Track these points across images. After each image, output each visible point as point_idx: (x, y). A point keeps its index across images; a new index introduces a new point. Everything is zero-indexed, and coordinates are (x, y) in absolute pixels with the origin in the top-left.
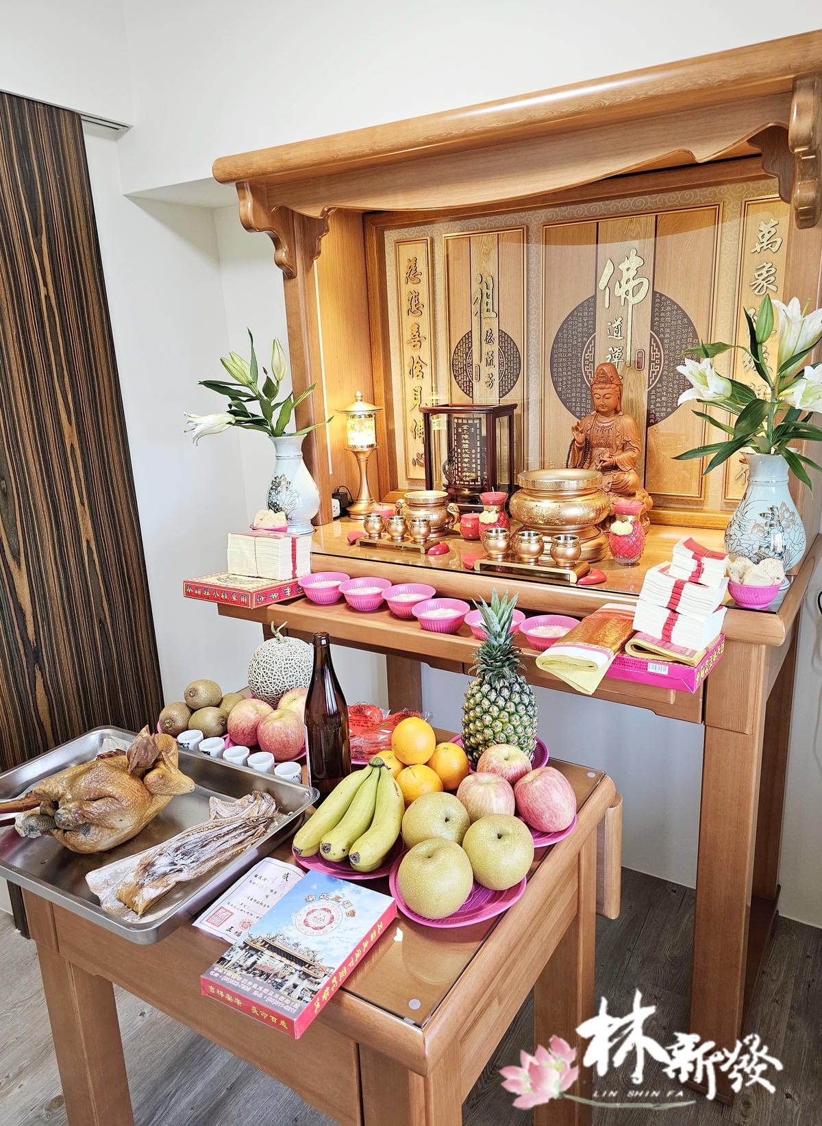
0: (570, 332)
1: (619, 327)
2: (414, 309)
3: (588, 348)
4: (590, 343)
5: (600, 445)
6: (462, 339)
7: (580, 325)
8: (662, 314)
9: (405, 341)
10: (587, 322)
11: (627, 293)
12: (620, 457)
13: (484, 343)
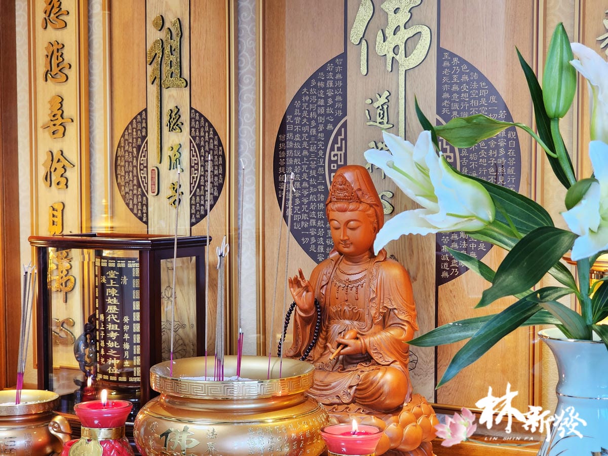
0: (305, 114)
1: (385, 107)
2: (55, 70)
3: (335, 141)
4: (339, 133)
5: (342, 315)
6: (131, 123)
7: (322, 102)
8: (455, 88)
9: (40, 124)
10: (334, 97)
11: (396, 49)
12: (377, 339)
13: (166, 129)
